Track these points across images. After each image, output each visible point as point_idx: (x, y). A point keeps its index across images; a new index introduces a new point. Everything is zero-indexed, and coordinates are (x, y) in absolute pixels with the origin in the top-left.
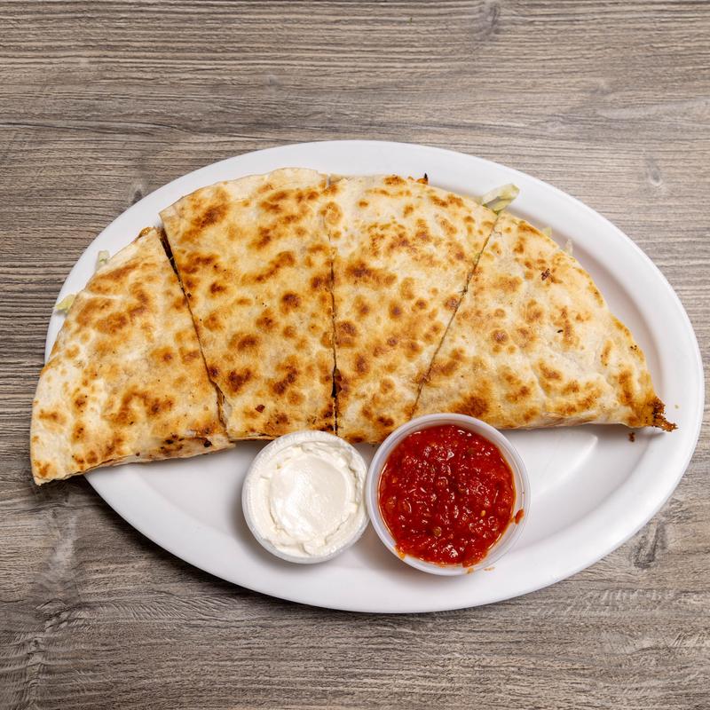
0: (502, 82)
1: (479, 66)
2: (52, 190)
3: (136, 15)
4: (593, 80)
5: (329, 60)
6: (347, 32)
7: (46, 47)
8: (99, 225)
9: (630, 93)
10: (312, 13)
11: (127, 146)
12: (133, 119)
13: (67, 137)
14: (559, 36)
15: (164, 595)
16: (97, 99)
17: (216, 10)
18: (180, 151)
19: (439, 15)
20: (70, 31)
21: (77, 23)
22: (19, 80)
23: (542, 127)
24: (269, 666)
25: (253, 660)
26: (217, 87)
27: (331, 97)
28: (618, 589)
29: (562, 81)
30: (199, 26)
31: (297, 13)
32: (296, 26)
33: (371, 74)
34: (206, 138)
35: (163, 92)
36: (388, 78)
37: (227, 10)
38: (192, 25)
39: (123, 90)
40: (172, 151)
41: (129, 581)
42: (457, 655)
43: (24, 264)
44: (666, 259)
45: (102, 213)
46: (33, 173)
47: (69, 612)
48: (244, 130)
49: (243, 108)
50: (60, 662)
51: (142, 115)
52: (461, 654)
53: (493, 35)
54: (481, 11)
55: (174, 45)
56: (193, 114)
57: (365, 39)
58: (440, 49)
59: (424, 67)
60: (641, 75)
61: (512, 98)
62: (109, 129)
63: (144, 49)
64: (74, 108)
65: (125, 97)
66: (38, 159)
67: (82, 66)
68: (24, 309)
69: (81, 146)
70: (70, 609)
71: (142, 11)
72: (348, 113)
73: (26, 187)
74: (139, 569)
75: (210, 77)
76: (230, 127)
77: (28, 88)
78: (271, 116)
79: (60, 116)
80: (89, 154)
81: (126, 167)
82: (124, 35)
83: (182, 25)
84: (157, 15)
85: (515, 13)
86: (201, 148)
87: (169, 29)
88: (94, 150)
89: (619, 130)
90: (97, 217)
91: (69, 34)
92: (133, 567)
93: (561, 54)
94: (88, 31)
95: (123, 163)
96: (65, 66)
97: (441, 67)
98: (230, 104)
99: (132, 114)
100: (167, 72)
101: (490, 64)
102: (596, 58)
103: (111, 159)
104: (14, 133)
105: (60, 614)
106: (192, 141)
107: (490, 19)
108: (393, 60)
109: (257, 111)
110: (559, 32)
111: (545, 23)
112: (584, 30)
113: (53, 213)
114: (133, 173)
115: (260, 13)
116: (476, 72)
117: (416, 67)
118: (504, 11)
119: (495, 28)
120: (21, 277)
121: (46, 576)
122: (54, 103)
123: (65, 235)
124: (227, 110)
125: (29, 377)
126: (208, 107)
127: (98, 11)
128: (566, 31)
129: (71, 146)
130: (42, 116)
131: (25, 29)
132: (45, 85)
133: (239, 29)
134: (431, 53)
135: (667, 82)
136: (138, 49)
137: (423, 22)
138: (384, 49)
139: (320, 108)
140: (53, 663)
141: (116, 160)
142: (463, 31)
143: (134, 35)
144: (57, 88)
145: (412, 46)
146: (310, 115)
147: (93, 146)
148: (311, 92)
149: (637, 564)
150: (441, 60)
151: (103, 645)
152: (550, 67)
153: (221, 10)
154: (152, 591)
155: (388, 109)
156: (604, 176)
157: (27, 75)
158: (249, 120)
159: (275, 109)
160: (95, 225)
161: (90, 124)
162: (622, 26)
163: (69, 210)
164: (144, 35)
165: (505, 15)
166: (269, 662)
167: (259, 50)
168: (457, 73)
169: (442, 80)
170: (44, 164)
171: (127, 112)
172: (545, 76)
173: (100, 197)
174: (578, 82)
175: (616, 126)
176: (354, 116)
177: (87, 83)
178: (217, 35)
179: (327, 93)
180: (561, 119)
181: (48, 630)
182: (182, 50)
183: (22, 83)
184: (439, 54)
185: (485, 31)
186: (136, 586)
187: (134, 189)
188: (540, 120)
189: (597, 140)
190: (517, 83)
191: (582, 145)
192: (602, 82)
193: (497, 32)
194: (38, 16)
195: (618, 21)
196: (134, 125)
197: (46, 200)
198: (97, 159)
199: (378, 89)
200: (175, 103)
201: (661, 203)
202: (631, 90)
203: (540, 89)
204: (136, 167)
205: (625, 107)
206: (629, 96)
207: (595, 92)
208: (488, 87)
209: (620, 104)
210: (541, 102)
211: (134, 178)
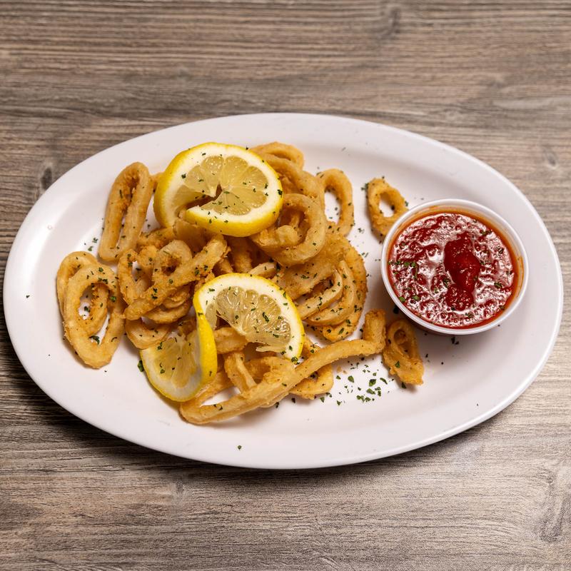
0: (402, 76)
1: (381, 62)
3: (57, 14)
4: (490, 75)
5: (238, 54)
6: (254, 30)
8: (7, 198)
9: (525, 86)
10: (224, 15)
11: (41, 128)
12: (48, 104)
14: (457, 36)
15: (46, 563)
16: (15, 86)
17: (133, 10)
18: (91, 133)
19: (344, 17)
21: (2, 20)
23: (441, 115)
26: (130, 77)
27: (239, 87)
28: (523, 563)
29: (460, 75)
30: (116, 24)
32: (207, 25)
33: (277, 67)
34: (117, 122)
35: (79, 81)
36: (294, 70)
37: (142, 10)
38: (110, 23)
39: (40, 78)
40: (83, 133)
41: (11, 548)
44: (564, 237)
45: (11, 188)
48: (154, 116)
49: (153, 96)
51: (56, 101)
53: (393, 35)
55: (91, 40)
56: (105, 100)
57: (272, 37)
58: (343, 47)
59: (327, 62)
60: (534, 72)
61: (413, 90)
62: (24, 112)
63: (63, 43)
65: (42, 85)
67: (3, 57)
71: (63, 11)
72: (254, 101)
74: (22, 536)
75: (125, 68)
76: (140, 113)
78: (181, 103)
80: (3, 135)
81: (38, 146)
82: (45, 31)
83: (100, 23)
84: (78, 14)
85: (414, 16)
86: (112, 130)
87: (87, 26)
88: (9, 131)
89: (515, 119)
90: (6, 192)
93: (458, 52)
94: (10, 27)
95: (35, 143)
97: (344, 62)
98: (141, 91)
99: (48, 100)
100: (82, 64)
101: (391, 59)
102: (492, 56)
103: (23, 139)
106: (103, 124)
107: (391, 21)
108: (298, 55)
109: (167, 99)
110: (457, 32)
111: (443, 25)
112: (479, 32)
114: (45, 152)
115: (174, 14)
116: (377, 67)
117: (320, 62)
118: (403, 14)
119: (395, 29)
124: (139, 97)
126: (120, 94)
127: (21, 10)
128: (463, 32)
133: (153, 27)
134: (335, 49)
135: (560, 77)
136: (58, 43)
137: (328, 23)
138: (291, 46)
139: (228, 97)
141: (29, 140)
142: (366, 31)
143: (54, 31)
145: (317, 44)
146: (218, 103)
147: (7, 128)
148: (218, 82)
149: (544, 537)
150: (344, 56)
152: (448, 63)
153: (137, 11)
154: (34, 559)
155: (293, 98)
156: (501, 161)
158: (159, 106)
159: (185, 96)
160: (4, 198)
161: (6, 107)
162: (516, 28)
164: (63, 32)
165: (406, 17)
167: (172, 45)
168: (359, 67)
169: (346, 73)
171: (43, 98)
172: (443, 70)
173: (11, 173)
174: (475, 76)
175: (513, 115)
176: (260, 104)
177: (6, 72)
178: (133, 32)
179: (235, 83)
180: (459, 109)
182: (99, 44)
184: (342, 50)
185: (385, 32)
186: (18, 554)
187: (44, 166)
188: (438, 109)
189: (494, 128)
190: (416, 77)
191: (480, 132)
192: (499, 77)
193: (398, 32)
195: (512, 24)
196: (48, 109)
198: (10, 139)
199: (284, 81)
200: (89, 90)
201: (558, 185)
202: (526, 84)
203: (439, 82)
204: (47, 147)
205: (520, 99)
206: (524, 89)
207: (491, 85)
208: (389, 79)
209: (516, 96)
210: (439, 94)
211: (46, 156)
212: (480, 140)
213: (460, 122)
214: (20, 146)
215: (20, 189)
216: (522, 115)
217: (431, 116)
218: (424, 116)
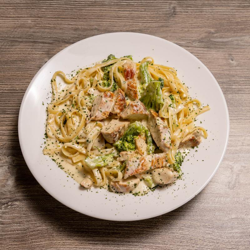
0: (177, 30)
1: (169, 25)
2: (15, 61)
3: (49, 8)
4: (209, 29)
5: (116, 22)
6: (121, 14)
7: (17, 17)
8: (32, 72)
9: (222, 34)
10: (111, 8)
11: (43, 47)
12: (46, 39)
13: (22, 44)
14: (197, 16)
16: (33, 33)
17: (77, 6)
19: (155, 9)
20: (25, 12)
21: (28, 10)
22: (6, 27)
23: (191, 43)
24: (88, 223)
25: (81, 220)
26: (76, 30)
28: (221, 197)
29: (198, 30)
30: (71, 11)
31: (105, 8)
32: (105, 12)
33: (131, 27)
35: (57, 31)
36: (137, 28)
37: (81, 6)
38: (68, 11)
39: (43, 30)
40: (59, 49)
42: (160, 220)
43: (3, 84)
44: (236, 86)
45: (33, 68)
46: (9, 55)
47: (12, 202)
50: (7, 220)
51: (49, 38)
52: (162, 219)
53: (174, 15)
54: (169, 8)
55: (62, 17)
56: (67, 38)
57: (129, 16)
58: (155, 19)
59: (149, 25)
60: (225, 29)
61: (181, 35)
62: (37, 42)
63: (51, 18)
64: (25, 35)
65: (43, 32)
66: (11, 51)
67: (29, 22)
68: (2, 98)
69: (27, 47)
70: (12, 201)
71: (51, 6)
73: (6, 59)
75: (74, 26)
77: (9, 29)
79: (20, 38)
80: (29, 50)
81: (43, 54)
82: (44, 13)
83: (65, 11)
84: (56, 8)
85: (181, 9)
87: (60, 12)
88: (31, 48)
89: (219, 45)
90: (31, 69)
91: (25, 13)
92: (37, 187)
93: (197, 21)
94: (31, 12)
95: (41, 53)
96: (23, 22)
97: (155, 25)
98: (80, 35)
99: (46, 37)
100: (58, 25)
101: (172, 24)
102: (210, 23)
103: (37, 51)
104: (3, 43)
105: (8, 203)
107: (173, 10)
108: (138, 22)
110: (197, 15)
111: (192, 12)
112: (205, 14)
113: (15, 68)
114: (45, 56)
115: (92, 8)
116: (168, 27)
117: (147, 25)
118: (177, 8)
119: (174, 13)
120: (2, 88)
121: (4, 189)
122: (18, 34)
123: (19, 75)
124: (79, 37)
125: (2, 121)
126: (73, 36)
127: (35, 6)
128: (199, 15)
129: (23, 47)
130: (13, 37)
131: (9, 11)
132: (15, 28)
133: (85, 12)
134: (152, 20)
135: (235, 30)
136: (49, 18)
137: (149, 11)
138: (136, 19)
140: (4, 220)
141: (39, 51)
142: (163, 14)
143: (48, 13)
144: (19, 29)
145: (145, 18)
149: (229, 188)
150: (155, 23)
151: (24, 214)
152: (194, 25)
153: (79, 6)
156: (214, 59)
157: (9, 25)
160: (30, 72)
161: (30, 40)
162: (219, 13)
163: (21, 67)
164: (51, 14)
165: (178, 10)
166: (88, 221)
167: (91, 19)
168: (161, 27)
169: (156, 29)
170: (13, 52)
171: (44, 37)
172: (192, 28)
173: (33, 63)
174: (204, 30)
175: (218, 44)
177: (30, 28)
178: (77, 14)
180: (198, 41)
181: (3, 209)
182: (65, 18)
183: (7, 28)
184: (155, 21)
185: (171, 14)
187: (45, 61)
188: (190, 41)
189: (211, 48)
190: (182, 30)
191: (206, 49)
192: (212, 30)
193: (175, 14)
194: (14, 7)
195: (217, 12)
196: (46, 41)
197: (13, 64)
198: (32, 51)
200: (61, 34)
201: (234, 68)
202: (223, 33)
203: (190, 32)
204: (46, 54)
205: (221, 38)
206: (222, 35)
207: (210, 33)
208: (172, 31)
209: (219, 37)
210: (191, 36)
211: (45, 57)
212: (206, 52)
213: (198, 46)
214: (36, 54)
215: (36, 68)
216: (221, 44)
217: (188, 44)
218: (185, 44)
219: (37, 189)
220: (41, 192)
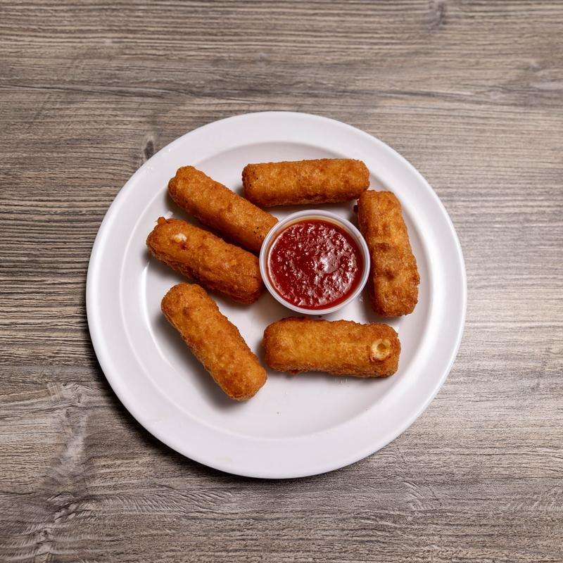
0: (451, 61)
1: (431, 49)
2: (77, 140)
3: (152, 7)
4: (526, 60)
5: (309, 42)
6: (321, 22)
7: (78, 30)
8: (116, 168)
9: (556, 70)
10: (295, 8)
11: (142, 106)
12: (147, 85)
13: (91, 99)
14: (496, 27)
15: (165, 488)
16: (118, 70)
17: (217, 4)
18: (185, 111)
19: (397, 10)
20: (98, 19)
21: (104, 13)
22: (54, 55)
23: (485, 95)
24: (261, 557)
25: (246, 551)
26: (216, 62)
27: (312, 70)
29: (500, 60)
30: (203, 16)
31: (282, 7)
32: (281, 17)
33: (343, 54)
34: (207, 100)
35: (173, 66)
36: (358, 56)
38: (197, 16)
39: (140, 63)
40: (179, 110)
41: (133, 476)
43: (51, 198)
45: (119, 158)
46: (63, 126)
47: (77, 504)
48: (240, 95)
49: (238, 78)
50: (67, 552)
51: (154, 82)
53: (441, 25)
54: (431, 8)
55: (182, 30)
56: (197, 82)
57: (338, 27)
58: (399, 36)
59: (386, 49)
61: (460, 73)
62: (127, 93)
63: (158, 32)
64: (99, 76)
65: (142, 69)
66: (67, 116)
67: (107, 44)
68: (48, 235)
69: (104, 105)
70: (78, 502)
71: (157, 5)
72: (325, 82)
73: (56, 137)
74: (143, 465)
75: (212, 54)
76: (227, 93)
77: (61, 61)
78: (262, 85)
79: (87, 82)
80: (110, 112)
81: (140, 122)
82: (142, 22)
83: (189, 15)
84: (169, 8)
85: (458, 9)
86: (203, 108)
87: (178, 18)
88: (114, 109)
89: (549, 98)
90: (115, 162)
91: (95, 21)
92: (137, 462)
93: (497, 40)
94: (112, 19)
95: (138, 119)
96: (93, 44)
97: (401, 49)
98: (227, 74)
99: (147, 81)
100: (175, 50)
101: (440, 47)
102: (527, 44)
103: (127, 116)
104: (47, 96)
105: (68, 505)
106: (196, 103)
107: (438, 13)
108: (360, 43)
109: (249, 80)
110: (495, 24)
111: (483, 17)
112: (515, 23)
113: (77, 158)
114: (146, 127)
115: (252, 7)
116: (429, 53)
117: (380, 49)
118: (449, 8)
119: (442, 20)
120: (48, 209)
121: (58, 470)
122: (83, 73)
123: (86, 175)
124: (225, 79)
125: (50, 293)
126: (209, 77)
128: (501, 23)
129: (95, 106)
130: (72, 82)
131: (61, 17)
132: (75, 59)
133: (235, 19)
134: (392, 38)
136: (153, 33)
137: (384, 15)
138: (354, 35)
139: (302, 79)
140: (60, 552)
141: (132, 116)
142: (417, 22)
143: (150, 22)
144: (85, 62)
145: (377, 33)
146: (294, 84)
147: (113, 106)
148: (293, 67)
150: (400, 44)
151: (107, 535)
152: (490, 50)
154: (154, 485)
155: (358, 80)
157: (61, 51)
158: (243, 87)
159: (265, 79)
160: (113, 167)
161: (112, 88)
162: (546, 20)
163: (91, 155)
164: (157, 23)
165: (451, 11)
166: (262, 553)
167: (252, 34)
168: (413, 53)
169: (402, 59)
170: (72, 119)
171: (142, 80)
172: (485, 56)
173: (118, 145)
174: (513, 61)
175: (547, 95)
176: (330, 85)
177: (110, 57)
178: (217, 23)
179: (308, 67)
180: (501, 90)
181: (57, 521)
182: (189, 34)
183: (57, 57)
184: (398, 39)
185: (434, 23)
186: (140, 480)
187: (147, 140)
188: (483, 89)
189: (531, 106)
190: (463, 62)
191: (520, 109)
192: (533, 62)
193: (445, 23)
194: (72, 7)
195: (542, 16)
196: (148, 90)
197: (72, 148)
198: (116, 116)
199: (350, 65)
200: (182, 73)
202: (557, 68)
203: (483, 67)
204: (148, 122)
205: (553, 81)
206: (556, 72)
207: (527, 69)
208: (441, 64)
209: (549, 78)
210: (483, 76)
211: (147, 131)
212: (519, 117)
213: (502, 101)
214: (125, 122)
215: (126, 159)
216: (555, 95)
217: (477, 95)
218: (471, 96)
219: (136, 469)
220: (147, 477)
